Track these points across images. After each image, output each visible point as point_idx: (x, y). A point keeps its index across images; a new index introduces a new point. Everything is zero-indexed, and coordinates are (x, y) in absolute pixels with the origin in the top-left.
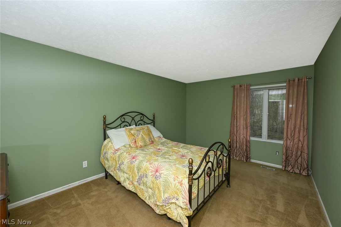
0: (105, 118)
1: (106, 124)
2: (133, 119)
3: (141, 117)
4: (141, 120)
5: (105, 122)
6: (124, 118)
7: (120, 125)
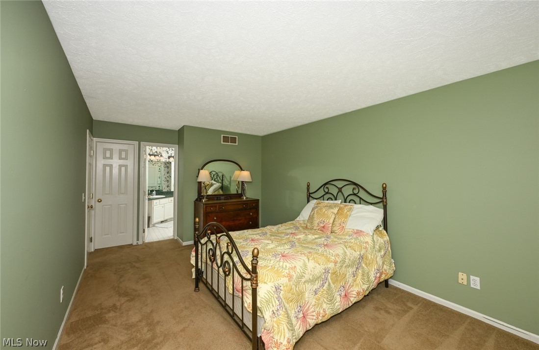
0: (308, 186)
1: (310, 192)
2: (340, 190)
3: (354, 189)
4: (355, 194)
5: (308, 190)
6: (327, 188)
7: (323, 196)
